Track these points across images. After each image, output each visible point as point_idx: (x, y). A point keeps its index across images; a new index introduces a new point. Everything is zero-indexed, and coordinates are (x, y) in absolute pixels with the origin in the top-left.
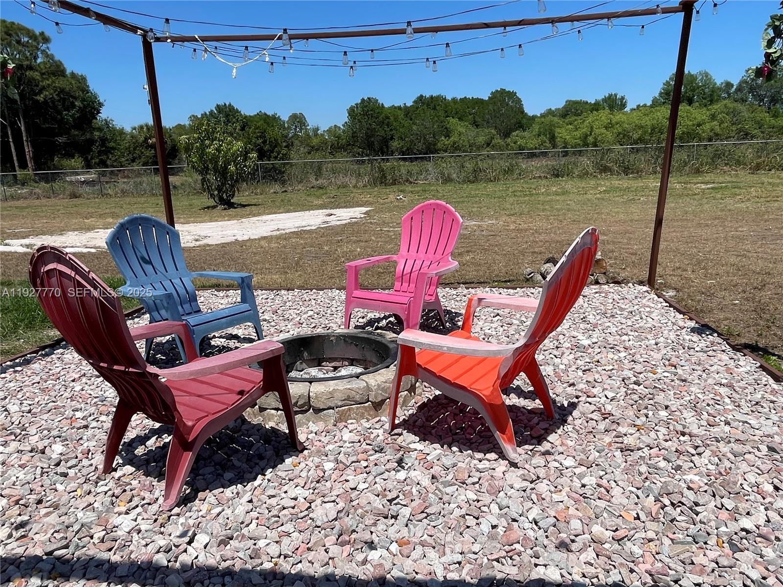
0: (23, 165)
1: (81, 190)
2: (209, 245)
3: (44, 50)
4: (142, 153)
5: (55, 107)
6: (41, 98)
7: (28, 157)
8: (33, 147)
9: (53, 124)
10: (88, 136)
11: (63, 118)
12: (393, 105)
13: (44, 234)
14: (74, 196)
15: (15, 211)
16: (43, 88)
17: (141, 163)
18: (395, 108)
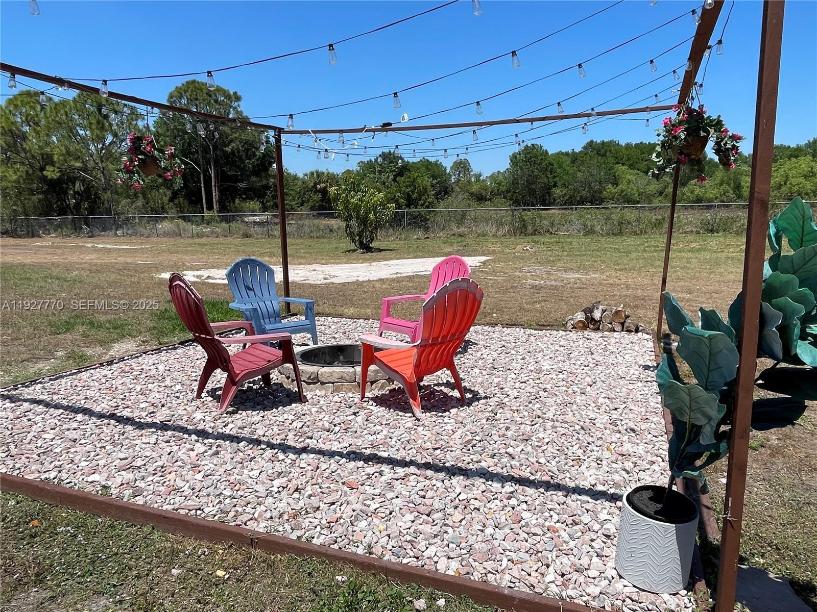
0: (210, 207)
1: (252, 231)
2: (333, 283)
3: (236, 108)
4: (311, 197)
5: (240, 157)
6: (228, 149)
7: (214, 200)
8: (219, 192)
9: (237, 172)
10: (264, 182)
11: (245, 166)
12: (561, 151)
13: (213, 267)
14: (246, 236)
15: (198, 248)
16: (232, 141)
17: (309, 207)
18: (563, 154)
